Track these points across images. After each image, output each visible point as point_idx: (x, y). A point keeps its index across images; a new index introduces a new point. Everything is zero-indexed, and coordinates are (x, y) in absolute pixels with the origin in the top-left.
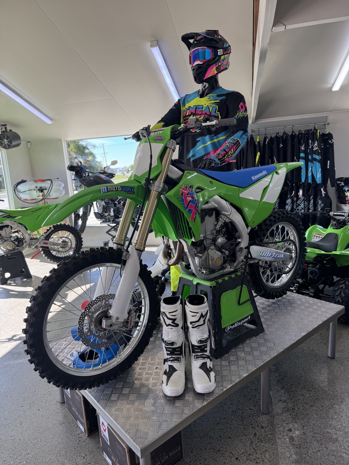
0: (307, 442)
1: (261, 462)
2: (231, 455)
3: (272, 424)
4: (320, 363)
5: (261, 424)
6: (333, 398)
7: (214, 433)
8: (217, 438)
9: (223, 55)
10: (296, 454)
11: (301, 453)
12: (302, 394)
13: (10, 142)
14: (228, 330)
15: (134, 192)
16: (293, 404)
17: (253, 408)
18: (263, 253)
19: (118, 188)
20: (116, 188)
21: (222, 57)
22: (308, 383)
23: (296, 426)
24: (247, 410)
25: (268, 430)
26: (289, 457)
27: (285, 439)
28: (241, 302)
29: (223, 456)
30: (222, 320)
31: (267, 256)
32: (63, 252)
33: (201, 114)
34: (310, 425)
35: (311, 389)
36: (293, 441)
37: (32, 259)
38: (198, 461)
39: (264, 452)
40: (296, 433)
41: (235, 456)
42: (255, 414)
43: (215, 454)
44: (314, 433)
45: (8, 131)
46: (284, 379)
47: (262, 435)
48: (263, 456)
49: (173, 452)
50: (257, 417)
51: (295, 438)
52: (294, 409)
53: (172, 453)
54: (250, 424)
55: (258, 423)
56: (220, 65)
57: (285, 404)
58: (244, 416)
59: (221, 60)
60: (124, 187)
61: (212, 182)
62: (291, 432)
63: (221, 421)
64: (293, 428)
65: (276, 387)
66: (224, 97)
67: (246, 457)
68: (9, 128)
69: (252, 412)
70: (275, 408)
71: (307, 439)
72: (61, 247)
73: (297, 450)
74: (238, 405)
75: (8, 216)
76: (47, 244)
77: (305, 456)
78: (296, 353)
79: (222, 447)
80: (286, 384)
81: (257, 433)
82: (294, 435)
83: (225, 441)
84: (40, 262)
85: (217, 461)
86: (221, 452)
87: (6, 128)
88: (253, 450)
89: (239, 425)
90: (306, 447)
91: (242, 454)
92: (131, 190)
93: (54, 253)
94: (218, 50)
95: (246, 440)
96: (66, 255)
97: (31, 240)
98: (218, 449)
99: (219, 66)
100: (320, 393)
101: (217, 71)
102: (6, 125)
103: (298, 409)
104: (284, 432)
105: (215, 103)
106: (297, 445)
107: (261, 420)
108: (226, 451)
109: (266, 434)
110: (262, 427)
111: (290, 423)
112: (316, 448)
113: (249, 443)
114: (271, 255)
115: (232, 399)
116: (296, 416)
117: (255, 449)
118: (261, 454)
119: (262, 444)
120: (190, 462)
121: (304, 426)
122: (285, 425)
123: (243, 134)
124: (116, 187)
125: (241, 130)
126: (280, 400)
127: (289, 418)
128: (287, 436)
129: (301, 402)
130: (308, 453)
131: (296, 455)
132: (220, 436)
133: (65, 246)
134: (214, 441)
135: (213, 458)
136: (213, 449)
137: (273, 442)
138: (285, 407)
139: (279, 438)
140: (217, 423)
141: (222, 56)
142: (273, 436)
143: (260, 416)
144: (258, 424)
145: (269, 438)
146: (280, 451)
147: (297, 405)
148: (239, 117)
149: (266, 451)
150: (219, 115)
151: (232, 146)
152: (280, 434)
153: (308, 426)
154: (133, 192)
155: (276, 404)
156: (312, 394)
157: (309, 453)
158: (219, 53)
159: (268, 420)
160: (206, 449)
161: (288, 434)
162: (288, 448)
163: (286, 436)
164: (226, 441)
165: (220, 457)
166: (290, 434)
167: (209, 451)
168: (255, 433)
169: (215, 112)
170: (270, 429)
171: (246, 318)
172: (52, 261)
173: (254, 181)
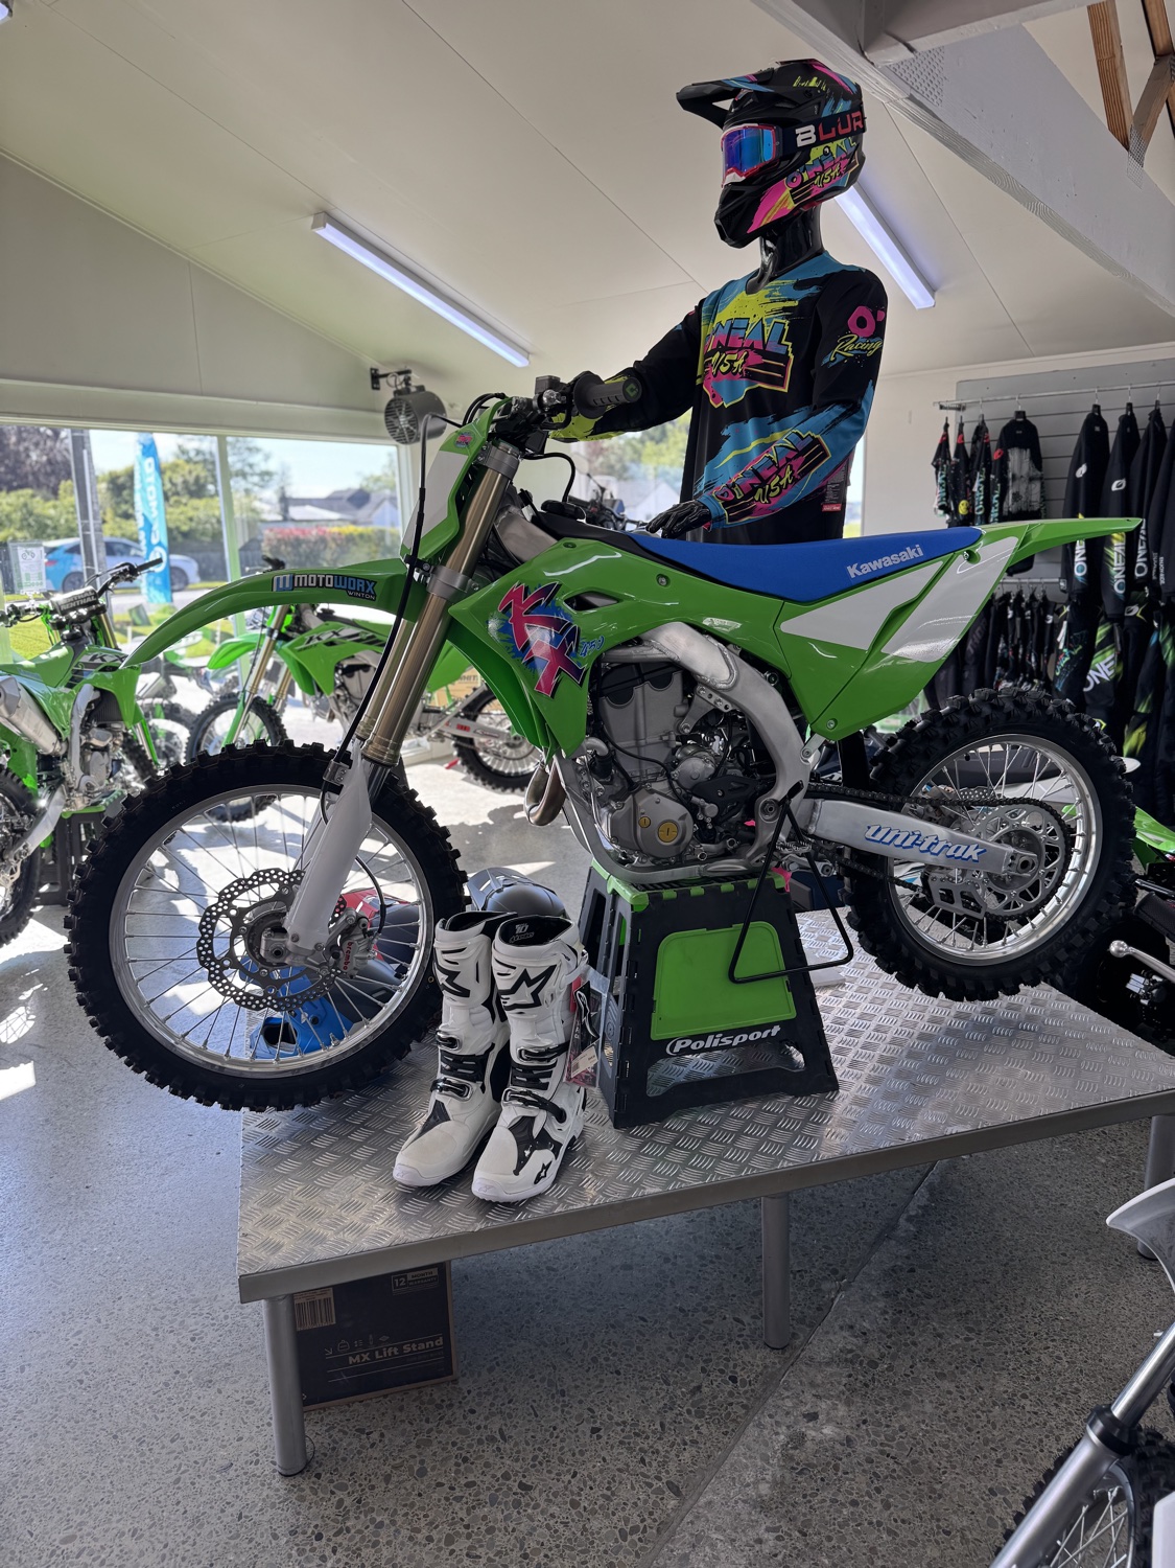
0: (836, 1468)
1: (654, 1464)
2: (586, 1416)
3: (770, 1381)
4: (1088, 1260)
5: (738, 1370)
6: (1038, 1379)
7: (585, 1345)
8: (582, 1361)
9: (818, 143)
10: (775, 1484)
11: (794, 1488)
12: (941, 1331)
13: (414, 423)
14: (676, 1050)
15: (375, 595)
16: (883, 1350)
17: (746, 1319)
18: (879, 830)
19: (324, 579)
20: (318, 579)
21: (816, 153)
22: (989, 1306)
23: (842, 1410)
24: (725, 1318)
25: (746, 1392)
26: (748, 1485)
27: (777, 1434)
28: (738, 974)
29: (563, 1411)
30: (655, 1017)
31: (898, 841)
32: (514, 759)
33: (740, 349)
34: (888, 1426)
35: (984, 1327)
36: (795, 1448)
37: (448, 768)
38: (490, 1398)
39: (685, 1444)
40: (825, 1431)
41: (595, 1422)
42: (740, 1336)
43: (545, 1397)
44: (882, 1452)
45: (413, 389)
46: (919, 1271)
47: (716, 1397)
48: (673, 1453)
49: (417, 1343)
50: (740, 1348)
51: (809, 1444)
52: (873, 1364)
53: (414, 1346)
54: (705, 1357)
55: (731, 1364)
56: (806, 178)
57: (860, 1342)
58: (703, 1330)
59: (810, 162)
60: (343, 576)
61: (666, 578)
62: (811, 1424)
63: (627, 1323)
64: (828, 1414)
65: (868, 1286)
66: (813, 290)
67: (623, 1435)
68: (416, 380)
69: (736, 1330)
70: (815, 1342)
71: (845, 1460)
72: (508, 745)
73: (788, 1476)
74: (708, 1298)
75: (369, 638)
76: (465, 728)
77: (799, 1499)
78: (1026, 1207)
79: (577, 1387)
80: (910, 1286)
81: (705, 1389)
82: (814, 1434)
83: (596, 1376)
84: (464, 779)
85: (536, 1416)
86: (566, 1398)
87: (407, 381)
88: (658, 1426)
89: (670, 1349)
90: (822, 1480)
91: (618, 1424)
92: (366, 587)
93: (488, 759)
94: (798, 131)
95: (658, 1394)
96: (520, 770)
97: (425, 715)
98: (565, 1387)
99: (802, 184)
100: (1006, 1348)
101: (795, 202)
102: (408, 372)
103: (890, 1369)
104: (788, 1413)
105: (785, 309)
106: (798, 1464)
107: (747, 1358)
108: (581, 1402)
109: (730, 1400)
110: (734, 1379)
111: (830, 1397)
112: (852, 1494)
113: (661, 1405)
114: (914, 843)
115: (706, 1276)
116: (866, 1385)
117: (667, 1425)
118: (672, 1446)
119: (696, 1421)
120: (469, 1392)
121: (865, 1422)
122: (808, 1397)
123: (843, 416)
124: (321, 577)
125: (838, 403)
126: (851, 1327)
127: (839, 1383)
128: (788, 1427)
129: (916, 1353)
130: (814, 1495)
131: (772, 1488)
132: (594, 1360)
133: (517, 742)
134: (567, 1366)
135: (535, 1405)
136: (551, 1384)
137: (732, 1426)
138: (851, 1351)
139: (759, 1425)
140: (612, 1322)
141: (813, 150)
142: (746, 1414)
143: (752, 1348)
144: (726, 1366)
145: (729, 1414)
146: (732, 1459)
147: (894, 1357)
148: (840, 358)
149: (694, 1442)
150: (790, 350)
151: (788, 460)
152: (771, 1416)
153: (880, 1424)
154: (370, 593)
155: (827, 1333)
156: (973, 1342)
157: (819, 1497)
158: (799, 139)
159: (766, 1367)
160: (532, 1377)
161: (796, 1422)
162: (766, 1459)
163: (784, 1428)
164: (603, 1377)
165: (555, 1409)
166: (804, 1427)
167: (538, 1383)
168: (699, 1388)
169: (780, 342)
170: (753, 1391)
171: (762, 1028)
172: (480, 781)
173: (854, 583)
